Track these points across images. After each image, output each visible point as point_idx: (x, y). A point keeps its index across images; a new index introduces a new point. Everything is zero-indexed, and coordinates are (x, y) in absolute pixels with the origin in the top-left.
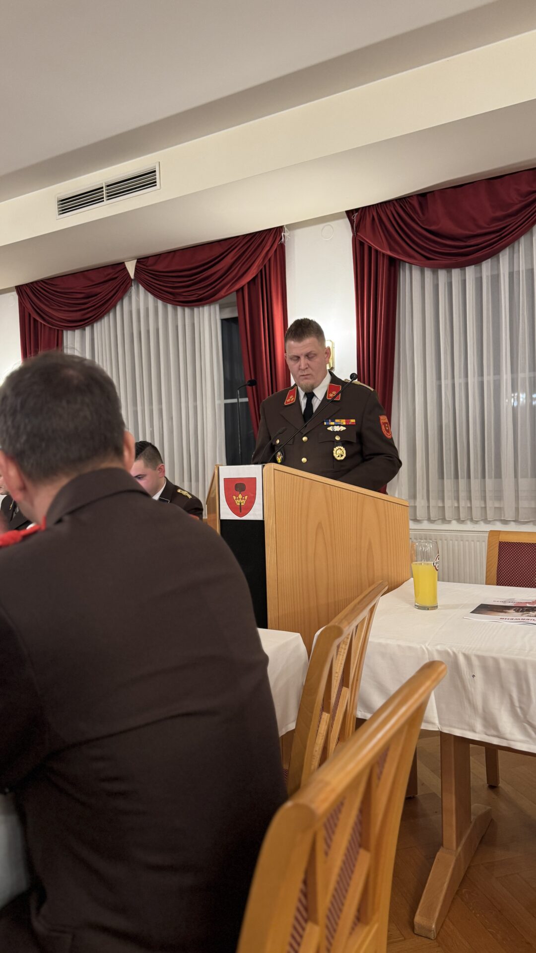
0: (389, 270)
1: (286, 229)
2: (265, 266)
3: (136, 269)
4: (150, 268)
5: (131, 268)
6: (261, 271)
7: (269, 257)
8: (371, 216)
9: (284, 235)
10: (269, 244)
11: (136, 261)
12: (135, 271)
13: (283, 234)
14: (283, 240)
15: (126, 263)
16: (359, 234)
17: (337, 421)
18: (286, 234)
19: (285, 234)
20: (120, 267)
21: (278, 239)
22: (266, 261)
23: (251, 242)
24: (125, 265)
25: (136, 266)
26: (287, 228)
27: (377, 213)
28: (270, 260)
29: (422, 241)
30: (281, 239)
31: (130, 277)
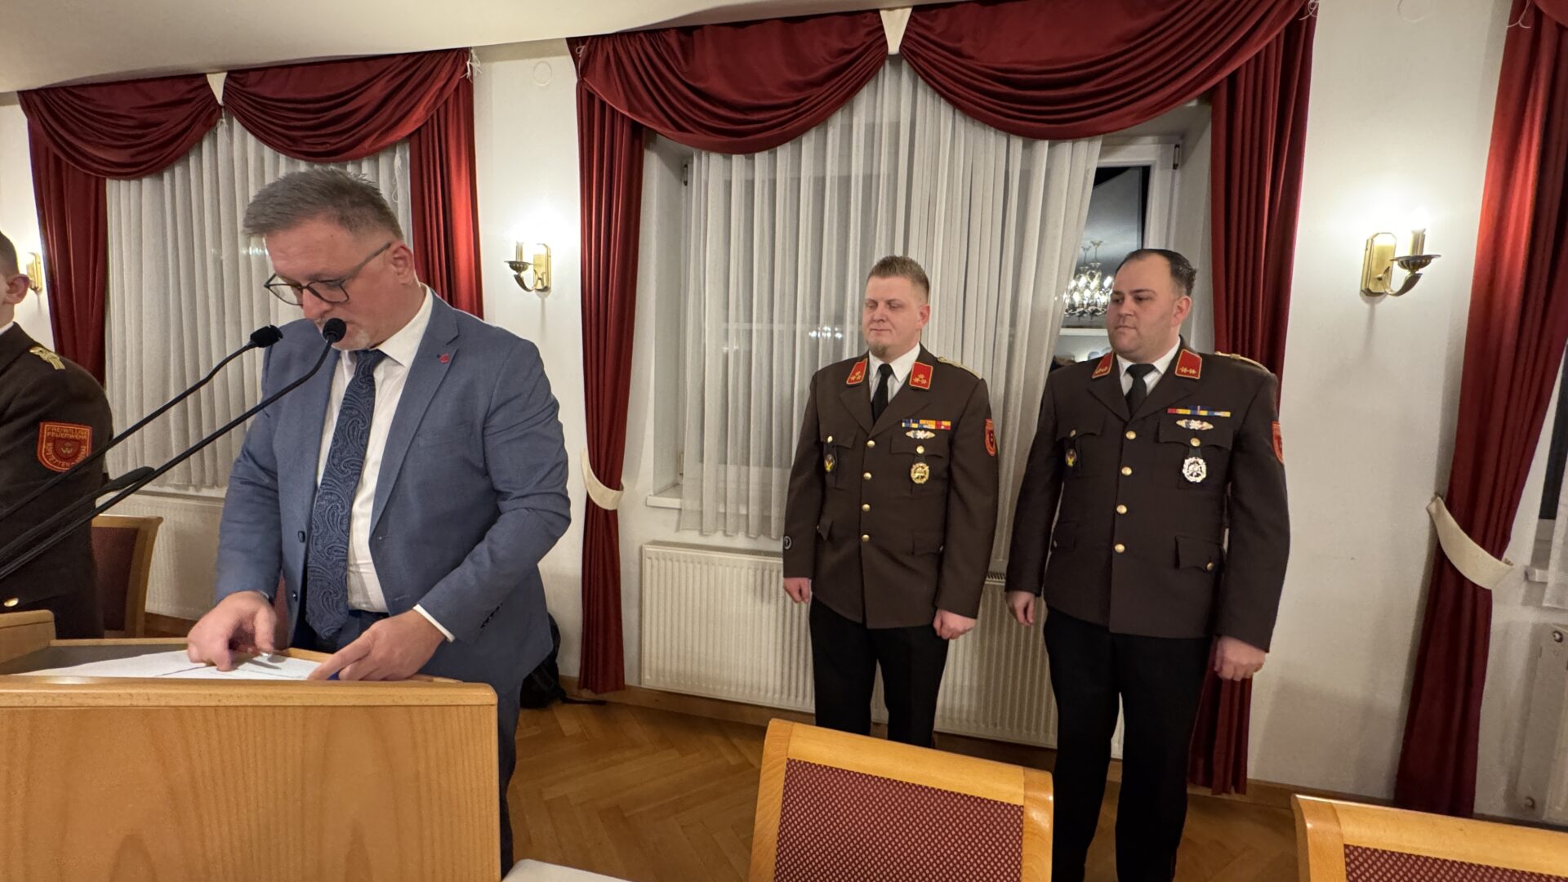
0: (632, 145)
1: (474, 56)
2: (438, 111)
3: (225, 88)
4: (251, 90)
5: (217, 84)
6: (432, 116)
7: (445, 98)
8: (605, 54)
9: (471, 66)
10: (444, 75)
11: (225, 74)
12: (224, 92)
13: (468, 63)
14: (469, 73)
15: (208, 76)
16: (585, 79)
18: (475, 64)
19: (473, 64)
20: (196, 80)
21: (461, 69)
22: (440, 103)
23: (415, 68)
24: (206, 80)
25: (225, 83)
26: (477, 54)
27: (615, 50)
28: (446, 102)
29: (682, 105)
30: (466, 71)
31: (217, 102)
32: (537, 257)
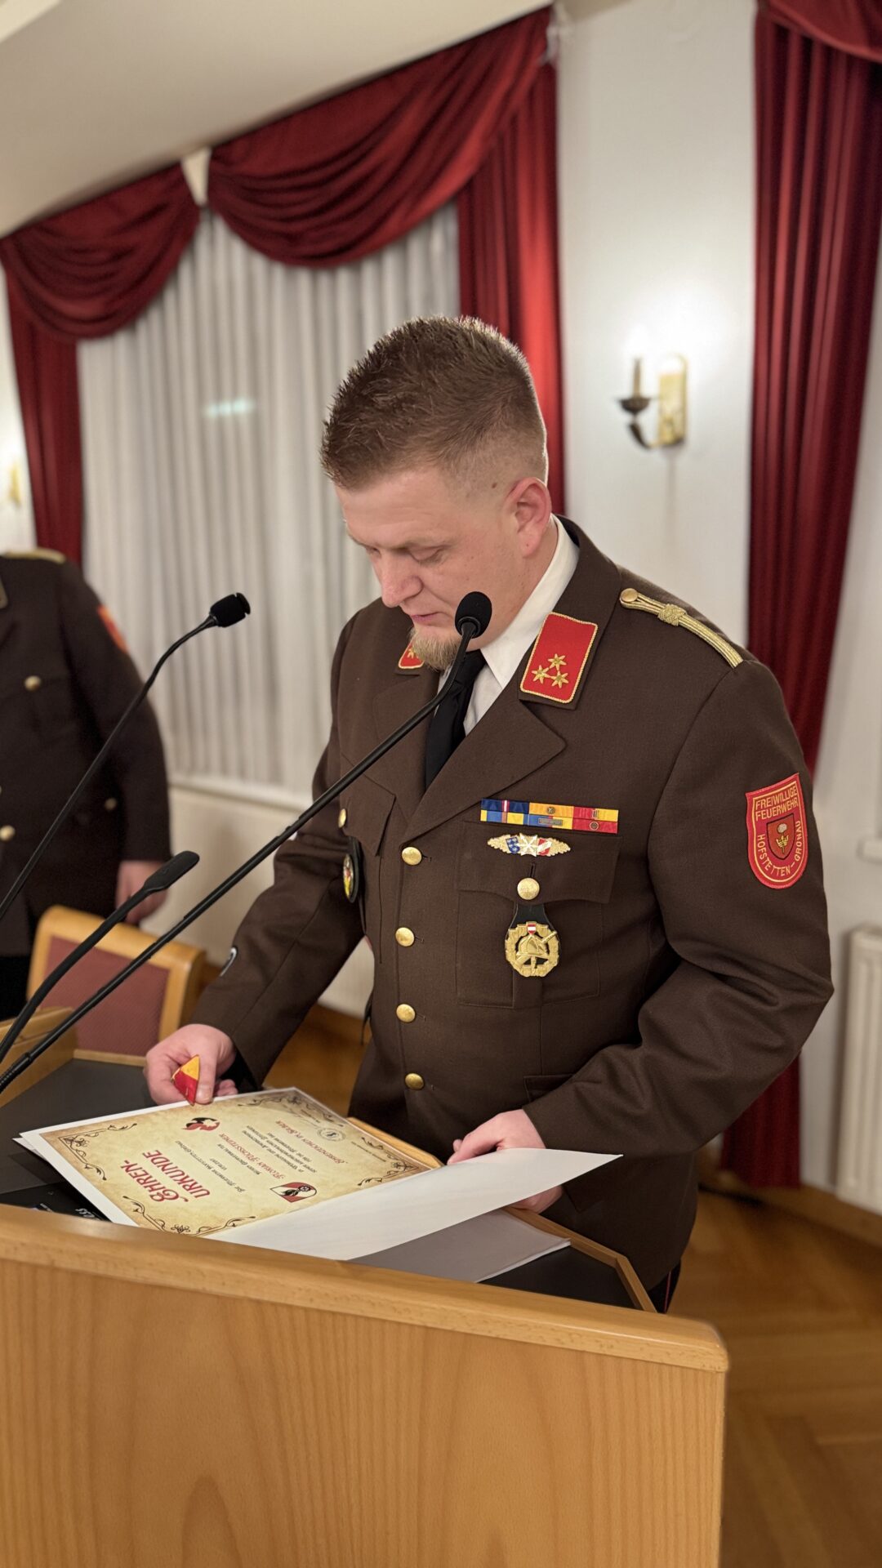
1: (559, 13)
2: (501, 140)
3: (208, 175)
5: (197, 174)
6: (491, 153)
7: (513, 111)
9: (555, 37)
10: (511, 67)
11: (206, 154)
12: (207, 181)
13: (551, 33)
14: (551, 51)
15: (185, 162)
16: (773, 2)
17: (536, 809)
18: (561, 31)
19: (557, 33)
21: (538, 49)
22: (505, 123)
24: (183, 170)
25: (207, 168)
26: (566, 11)
30: (545, 47)
31: (197, 201)
32: (665, 381)
